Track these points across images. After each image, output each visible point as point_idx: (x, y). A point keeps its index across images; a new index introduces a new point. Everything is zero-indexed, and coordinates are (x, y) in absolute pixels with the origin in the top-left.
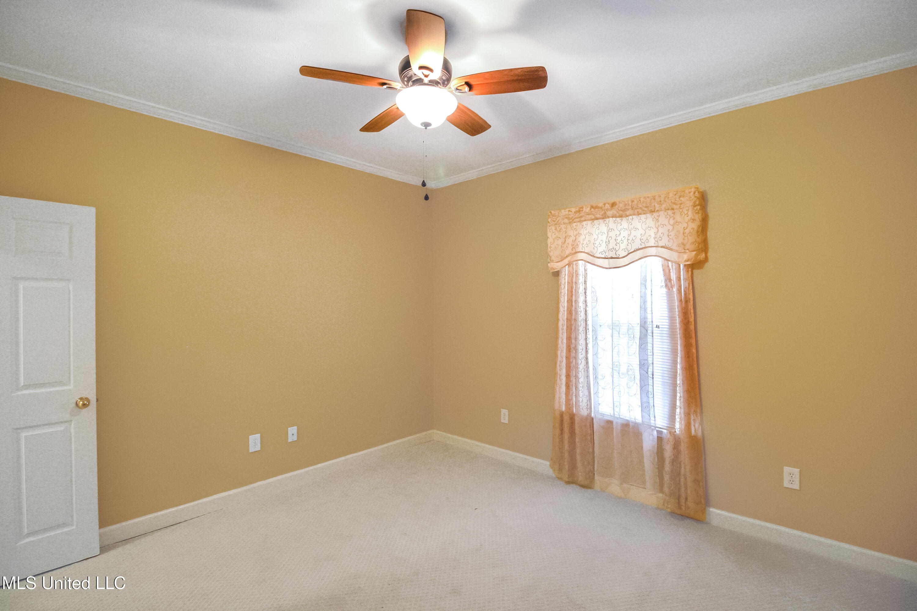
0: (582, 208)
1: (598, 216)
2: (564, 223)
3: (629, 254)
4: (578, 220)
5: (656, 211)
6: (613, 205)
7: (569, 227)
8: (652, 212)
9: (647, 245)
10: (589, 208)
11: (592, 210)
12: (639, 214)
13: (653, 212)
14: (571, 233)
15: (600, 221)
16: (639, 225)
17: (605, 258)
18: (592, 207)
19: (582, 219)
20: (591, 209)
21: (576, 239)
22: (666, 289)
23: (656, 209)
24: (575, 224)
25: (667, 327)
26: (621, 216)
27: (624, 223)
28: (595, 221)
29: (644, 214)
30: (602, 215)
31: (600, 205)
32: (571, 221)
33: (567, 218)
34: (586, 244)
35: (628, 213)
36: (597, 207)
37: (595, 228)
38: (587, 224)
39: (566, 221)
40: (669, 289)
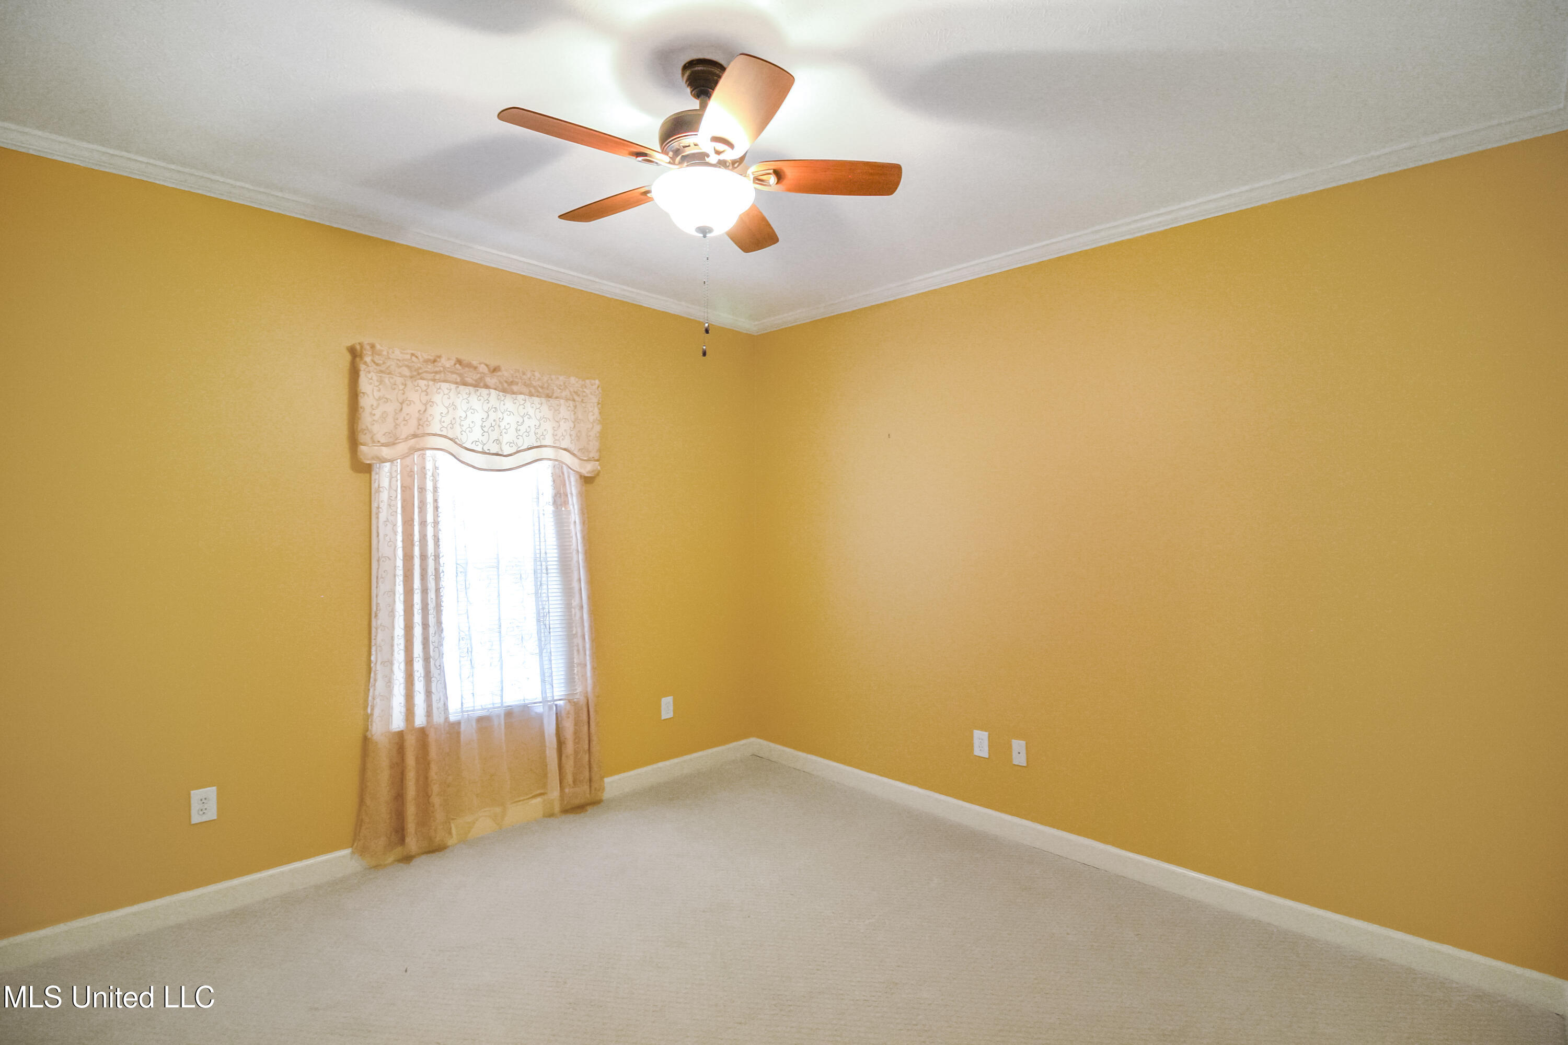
0: (440, 357)
1: (469, 380)
2: (401, 376)
3: (518, 452)
4: (430, 376)
5: (553, 397)
6: (496, 370)
7: (409, 383)
8: (548, 396)
9: (544, 443)
10: (453, 362)
11: (458, 366)
12: (531, 395)
13: (550, 397)
14: (414, 396)
15: (471, 388)
16: (531, 412)
17: (484, 453)
18: (459, 362)
19: (438, 377)
20: (455, 364)
21: (425, 411)
22: (554, 507)
23: (555, 395)
24: (425, 382)
25: (556, 559)
26: (504, 391)
27: (509, 403)
28: (461, 388)
29: (537, 396)
30: (476, 381)
31: (475, 363)
32: (417, 375)
33: (407, 366)
34: (450, 422)
35: (515, 388)
36: (469, 365)
37: (461, 398)
38: (450, 390)
39: (406, 372)
40: (557, 508)
